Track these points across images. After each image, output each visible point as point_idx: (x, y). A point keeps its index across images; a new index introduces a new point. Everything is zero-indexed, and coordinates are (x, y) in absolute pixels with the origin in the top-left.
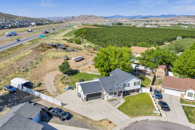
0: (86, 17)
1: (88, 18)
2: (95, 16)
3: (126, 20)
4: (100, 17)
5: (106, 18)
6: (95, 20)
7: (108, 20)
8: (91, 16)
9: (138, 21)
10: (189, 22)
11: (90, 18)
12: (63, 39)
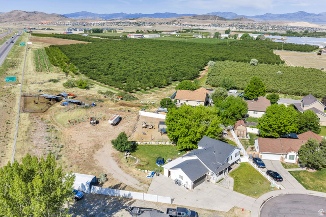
0: (24, 14)
1: (29, 16)
2: (41, 13)
3: (102, 22)
4: (53, 15)
5: (64, 17)
6: (45, 21)
7: (69, 22)
8: (35, 12)
9: (122, 24)
10: (197, 26)
11: (33, 18)
12: (50, 81)
